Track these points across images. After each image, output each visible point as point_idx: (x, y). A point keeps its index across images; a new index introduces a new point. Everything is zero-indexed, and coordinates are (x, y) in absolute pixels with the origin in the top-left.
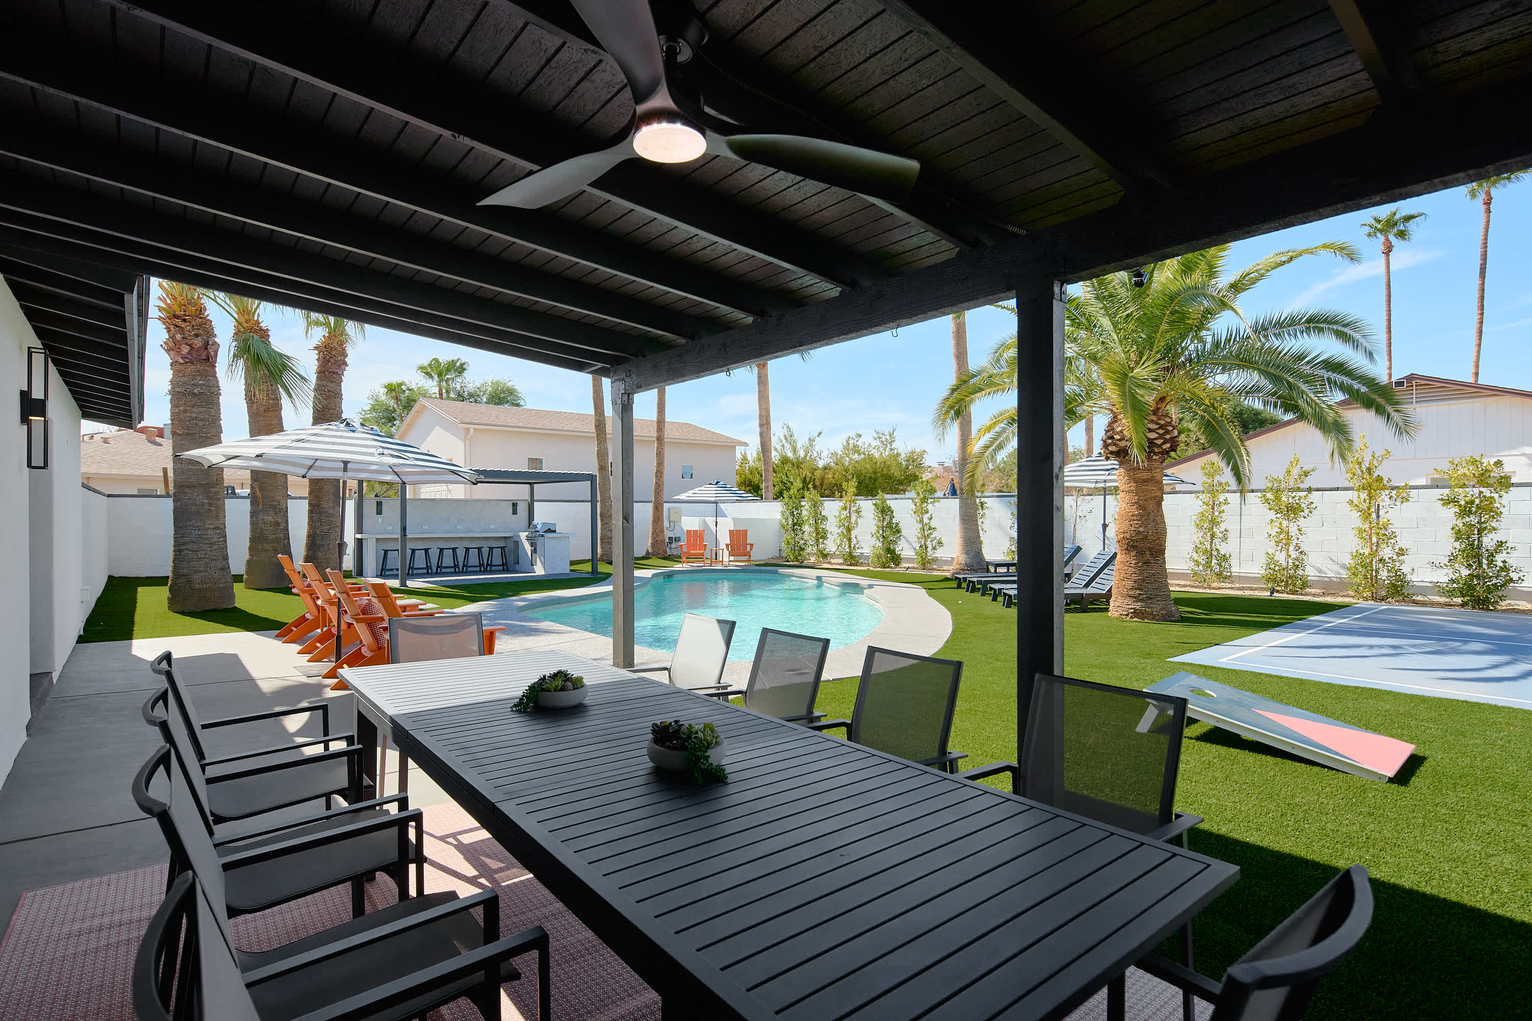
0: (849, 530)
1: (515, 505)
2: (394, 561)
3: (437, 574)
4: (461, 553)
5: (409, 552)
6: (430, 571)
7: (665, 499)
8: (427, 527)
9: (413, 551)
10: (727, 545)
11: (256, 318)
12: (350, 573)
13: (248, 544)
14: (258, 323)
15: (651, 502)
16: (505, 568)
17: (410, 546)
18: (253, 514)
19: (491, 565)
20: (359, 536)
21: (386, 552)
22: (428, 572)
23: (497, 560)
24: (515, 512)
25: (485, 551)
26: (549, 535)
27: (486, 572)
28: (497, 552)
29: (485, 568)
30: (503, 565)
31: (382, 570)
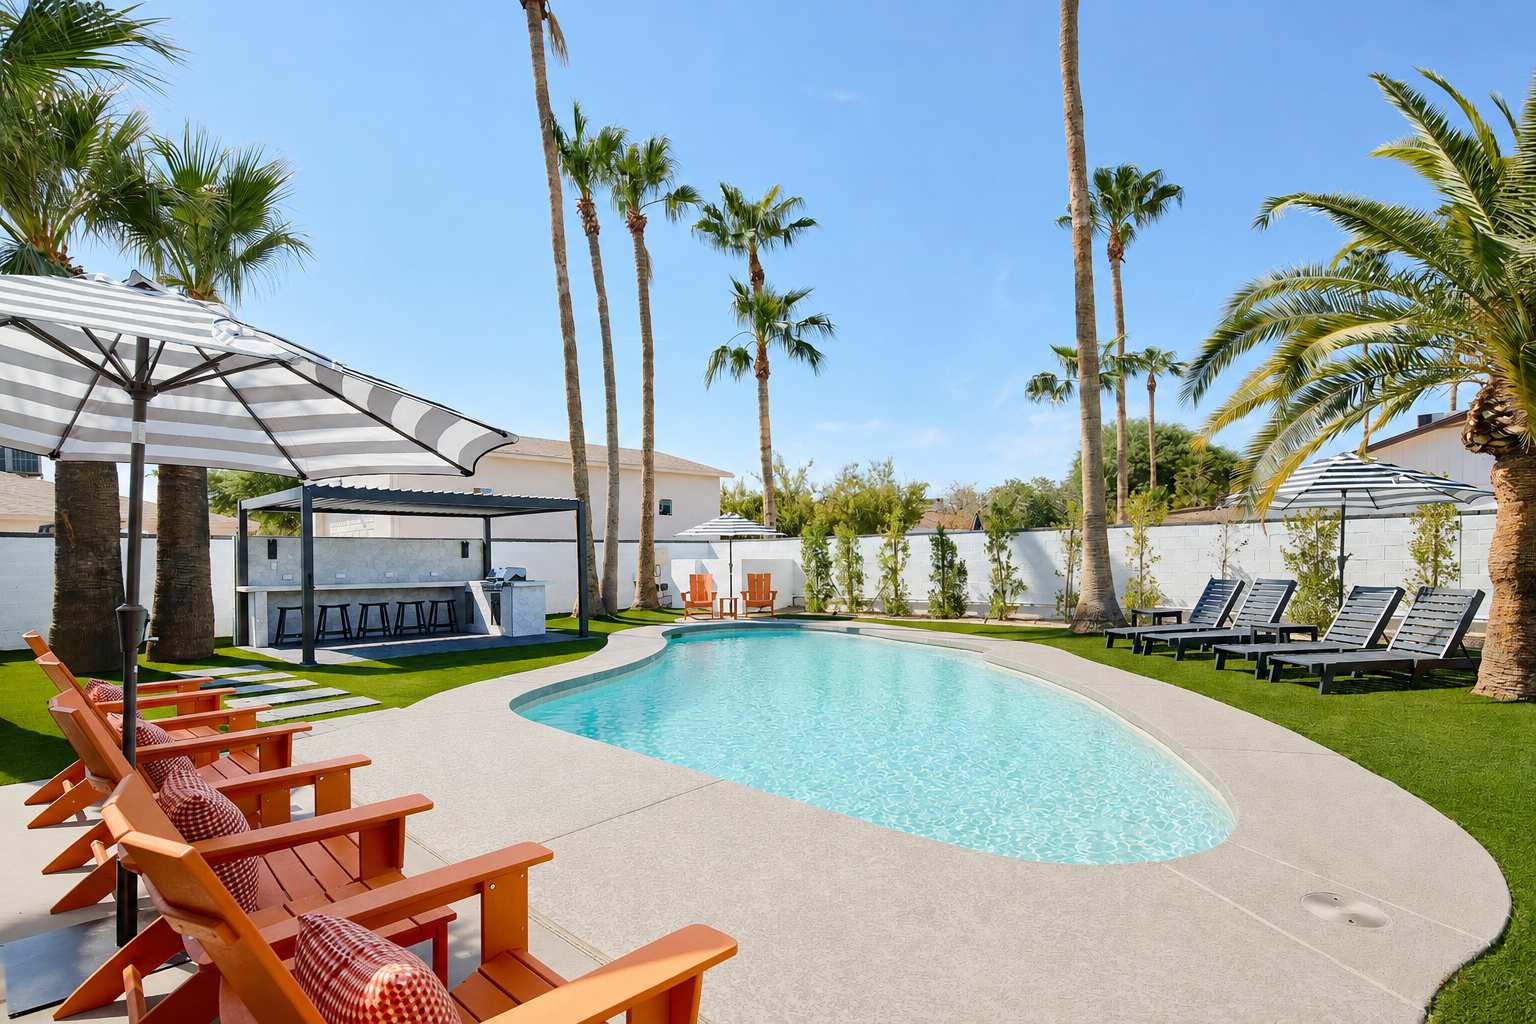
0: (894, 571)
1: (465, 546)
2: (295, 622)
3: (357, 640)
4: (392, 610)
5: (317, 611)
6: (348, 636)
7: (655, 539)
8: (343, 576)
9: (324, 609)
10: (744, 594)
11: (59, 249)
12: (229, 641)
13: (52, 605)
14: (63, 257)
15: (638, 541)
16: (454, 628)
17: (317, 602)
18: (61, 558)
19: (435, 625)
20: (242, 589)
21: (283, 611)
22: (345, 637)
23: (443, 616)
24: (465, 554)
25: (427, 606)
26: (517, 584)
27: (428, 635)
28: (443, 607)
29: (424, 630)
30: (450, 625)
31: (278, 635)
